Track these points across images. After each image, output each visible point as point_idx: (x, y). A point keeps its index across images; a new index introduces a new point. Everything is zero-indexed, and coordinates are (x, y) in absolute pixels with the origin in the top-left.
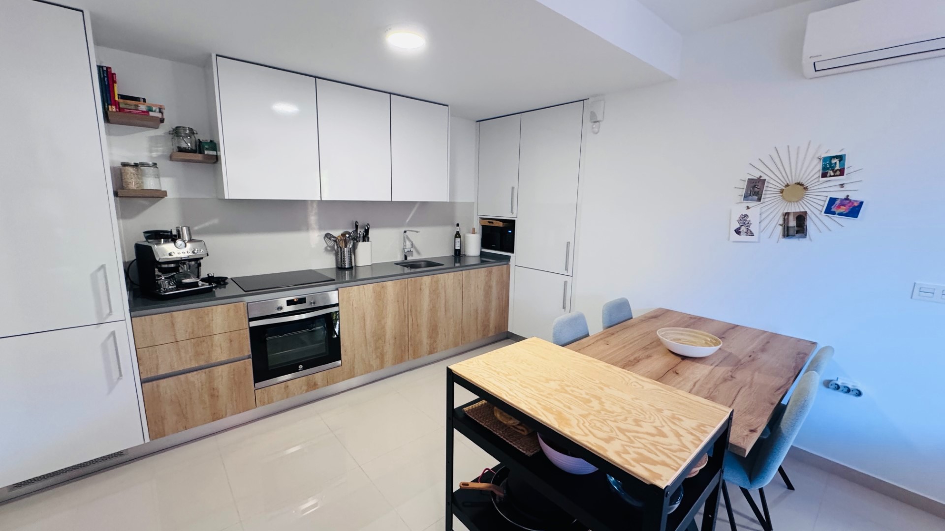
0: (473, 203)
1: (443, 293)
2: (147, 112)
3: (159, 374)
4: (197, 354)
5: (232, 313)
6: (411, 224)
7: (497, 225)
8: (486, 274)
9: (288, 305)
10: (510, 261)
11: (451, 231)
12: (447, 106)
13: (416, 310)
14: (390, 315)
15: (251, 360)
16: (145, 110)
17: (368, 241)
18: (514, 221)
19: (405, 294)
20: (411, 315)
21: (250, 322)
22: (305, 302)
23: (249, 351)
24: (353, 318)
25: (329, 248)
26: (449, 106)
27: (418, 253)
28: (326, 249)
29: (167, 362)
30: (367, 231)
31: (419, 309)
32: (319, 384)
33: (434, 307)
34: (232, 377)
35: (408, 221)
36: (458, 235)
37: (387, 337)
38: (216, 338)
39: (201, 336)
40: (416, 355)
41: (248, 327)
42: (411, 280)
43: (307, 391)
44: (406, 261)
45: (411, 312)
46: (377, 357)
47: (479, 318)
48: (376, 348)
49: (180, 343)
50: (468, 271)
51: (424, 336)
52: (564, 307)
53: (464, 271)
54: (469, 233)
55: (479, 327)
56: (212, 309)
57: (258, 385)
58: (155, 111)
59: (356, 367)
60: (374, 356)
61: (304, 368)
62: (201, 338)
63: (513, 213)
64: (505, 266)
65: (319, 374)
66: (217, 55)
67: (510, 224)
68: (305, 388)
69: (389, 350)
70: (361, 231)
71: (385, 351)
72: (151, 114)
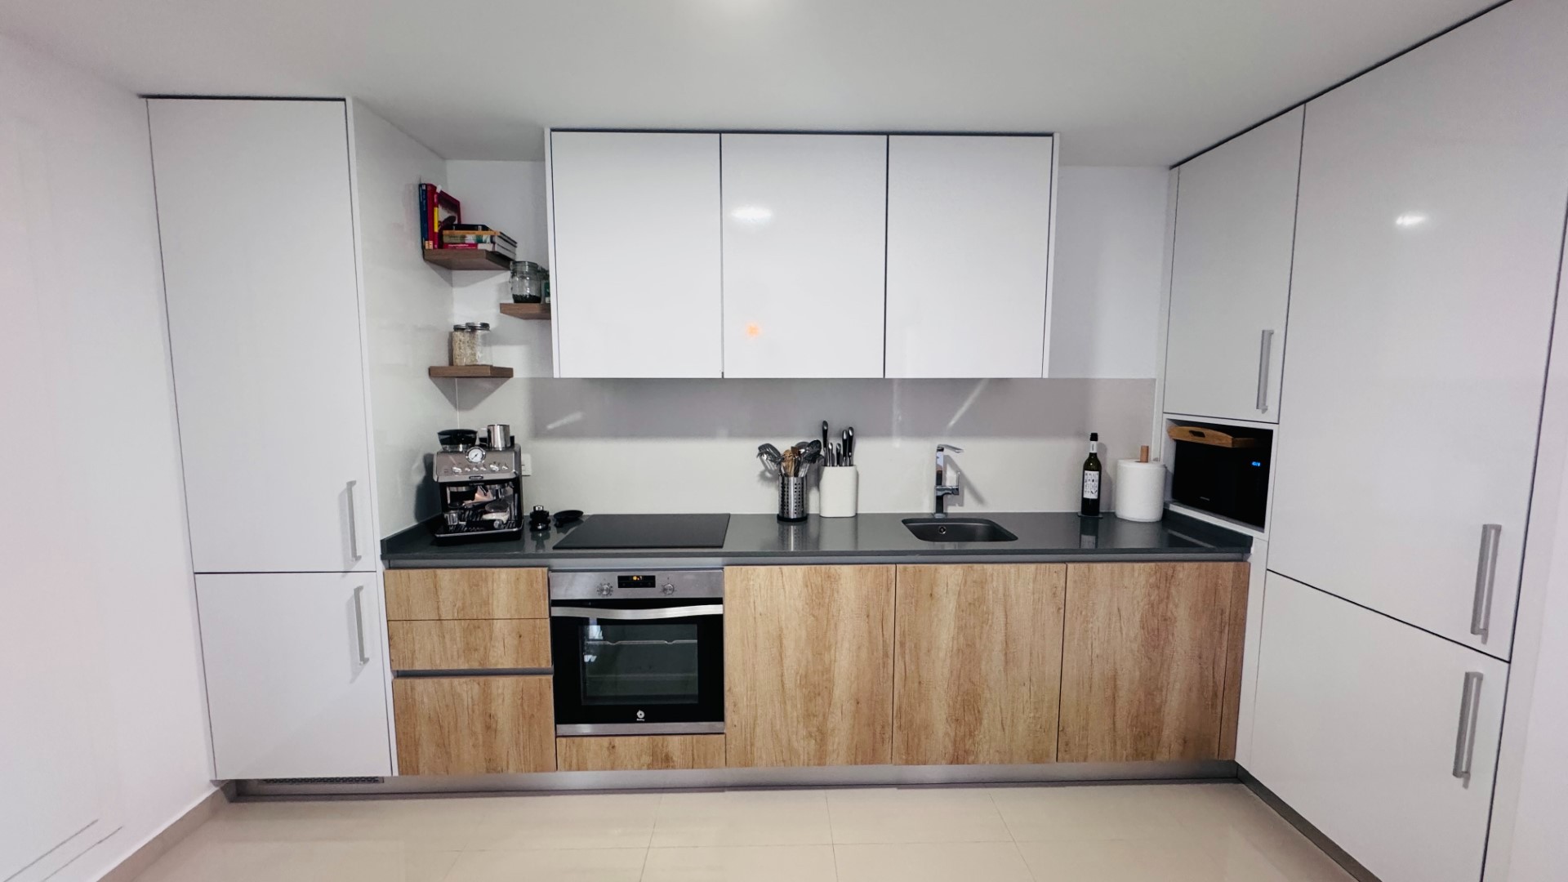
0: (1154, 380)
1: (999, 614)
2: (475, 245)
3: (414, 669)
4: (469, 649)
5: (523, 587)
6: (962, 431)
7: (1216, 443)
8: (1152, 580)
9: (620, 586)
10: (1249, 551)
11: (1076, 450)
12: (1051, 135)
13: (917, 647)
14: (846, 645)
15: (551, 678)
16: (473, 242)
17: (851, 465)
18: (1270, 433)
19: (888, 602)
20: (903, 654)
21: (553, 608)
22: (653, 585)
23: (548, 661)
24: (755, 637)
25: (768, 475)
26: (1056, 136)
27: (979, 499)
28: (762, 476)
29: (427, 653)
30: (848, 444)
31: (924, 644)
32: (675, 759)
33: (971, 645)
34: (519, 702)
35: (952, 423)
36: (1093, 463)
37: (837, 692)
38: (498, 625)
39: (475, 617)
40: (912, 755)
41: (548, 616)
42: (905, 569)
43: (650, 767)
44: (939, 516)
45: (902, 644)
46: (810, 735)
47: (1120, 703)
48: (809, 715)
49: (444, 622)
50: (1083, 566)
51: (938, 713)
52: (1461, 771)
53: (1071, 566)
54: (1130, 458)
55: (1120, 724)
56: (493, 573)
57: (564, 729)
58: (485, 242)
59: (758, 744)
60: (803, 732)
61: (647, 720)
62: (477, 622)
63: (1265, 410)
64: (1227, 569)
65: (678, 738)
66: (553, 130)
67: (1257, 443)
68: (646, 759)
69: (841, 728)
70: (835, 443)
71: (830, 726)
72: (480, 246)
